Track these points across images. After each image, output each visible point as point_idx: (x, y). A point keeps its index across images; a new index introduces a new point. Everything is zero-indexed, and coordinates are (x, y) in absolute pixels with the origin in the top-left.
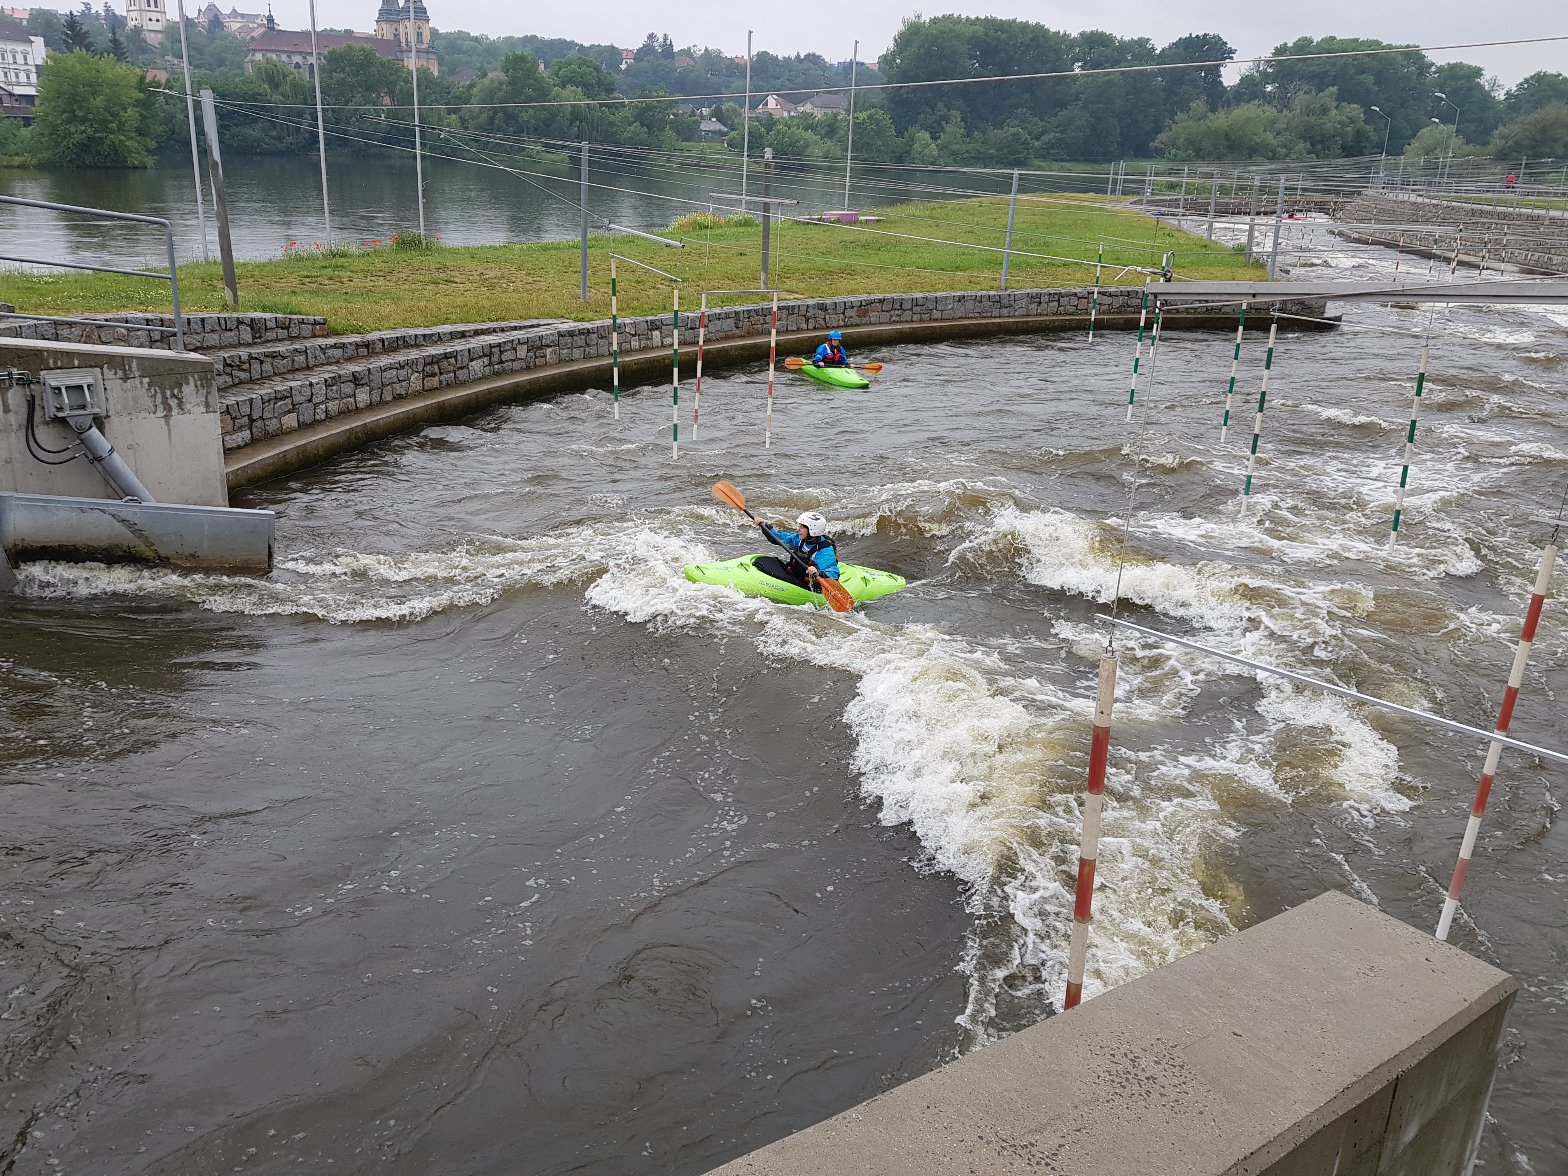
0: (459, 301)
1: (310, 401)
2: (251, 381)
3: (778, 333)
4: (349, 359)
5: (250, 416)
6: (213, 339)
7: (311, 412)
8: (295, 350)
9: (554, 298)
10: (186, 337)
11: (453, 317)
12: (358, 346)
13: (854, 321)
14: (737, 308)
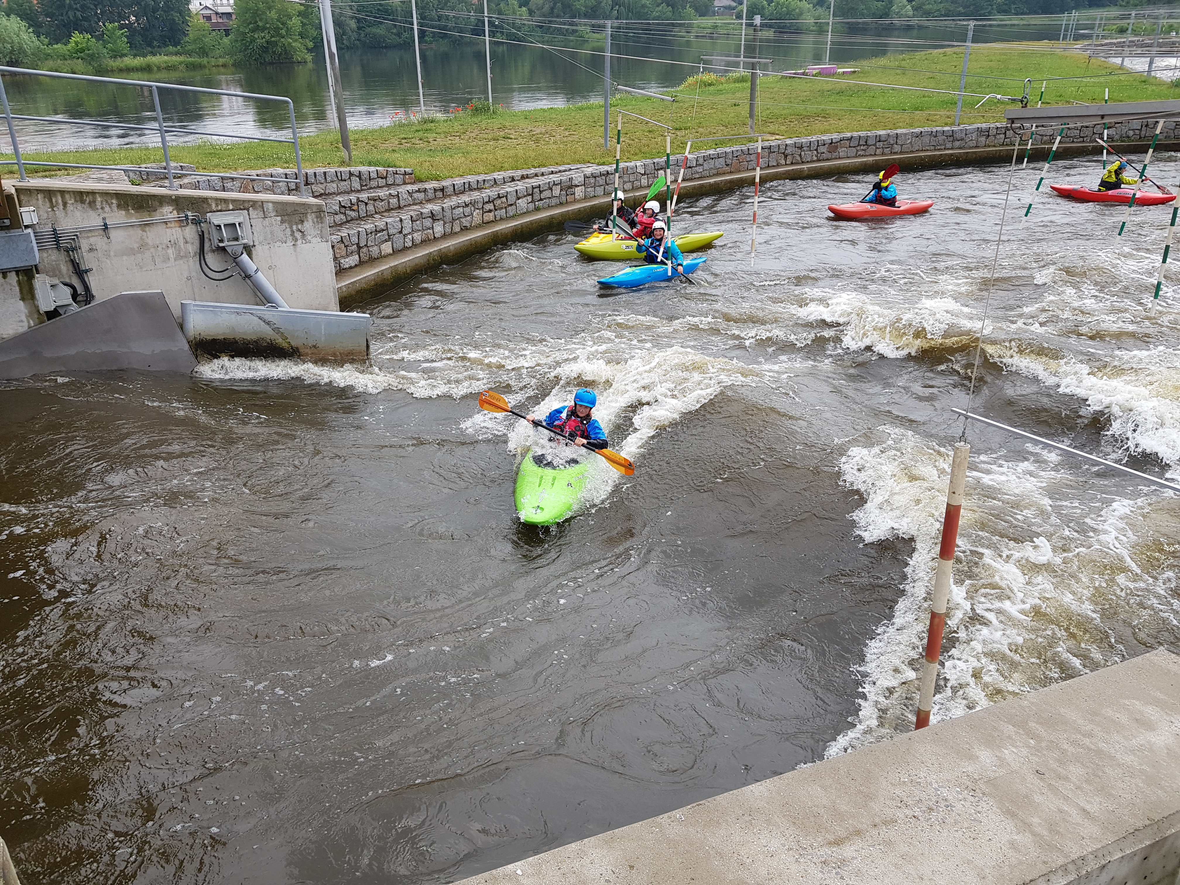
0: (512, 152)
1: (401, 232)
2: (360, 218)
3: (761, 168)
4: (429, 201)
5: (358, 244)
6: (332, 187)
7: (402, 241)
8: (390, 194)
9: (583, 147)
10: (313, 186)
11: (506, 165)
12: (435, 190)
13: (824, 156)
14: (728, 150)
